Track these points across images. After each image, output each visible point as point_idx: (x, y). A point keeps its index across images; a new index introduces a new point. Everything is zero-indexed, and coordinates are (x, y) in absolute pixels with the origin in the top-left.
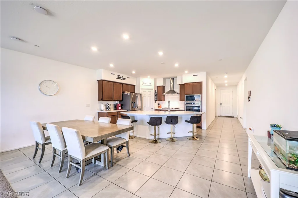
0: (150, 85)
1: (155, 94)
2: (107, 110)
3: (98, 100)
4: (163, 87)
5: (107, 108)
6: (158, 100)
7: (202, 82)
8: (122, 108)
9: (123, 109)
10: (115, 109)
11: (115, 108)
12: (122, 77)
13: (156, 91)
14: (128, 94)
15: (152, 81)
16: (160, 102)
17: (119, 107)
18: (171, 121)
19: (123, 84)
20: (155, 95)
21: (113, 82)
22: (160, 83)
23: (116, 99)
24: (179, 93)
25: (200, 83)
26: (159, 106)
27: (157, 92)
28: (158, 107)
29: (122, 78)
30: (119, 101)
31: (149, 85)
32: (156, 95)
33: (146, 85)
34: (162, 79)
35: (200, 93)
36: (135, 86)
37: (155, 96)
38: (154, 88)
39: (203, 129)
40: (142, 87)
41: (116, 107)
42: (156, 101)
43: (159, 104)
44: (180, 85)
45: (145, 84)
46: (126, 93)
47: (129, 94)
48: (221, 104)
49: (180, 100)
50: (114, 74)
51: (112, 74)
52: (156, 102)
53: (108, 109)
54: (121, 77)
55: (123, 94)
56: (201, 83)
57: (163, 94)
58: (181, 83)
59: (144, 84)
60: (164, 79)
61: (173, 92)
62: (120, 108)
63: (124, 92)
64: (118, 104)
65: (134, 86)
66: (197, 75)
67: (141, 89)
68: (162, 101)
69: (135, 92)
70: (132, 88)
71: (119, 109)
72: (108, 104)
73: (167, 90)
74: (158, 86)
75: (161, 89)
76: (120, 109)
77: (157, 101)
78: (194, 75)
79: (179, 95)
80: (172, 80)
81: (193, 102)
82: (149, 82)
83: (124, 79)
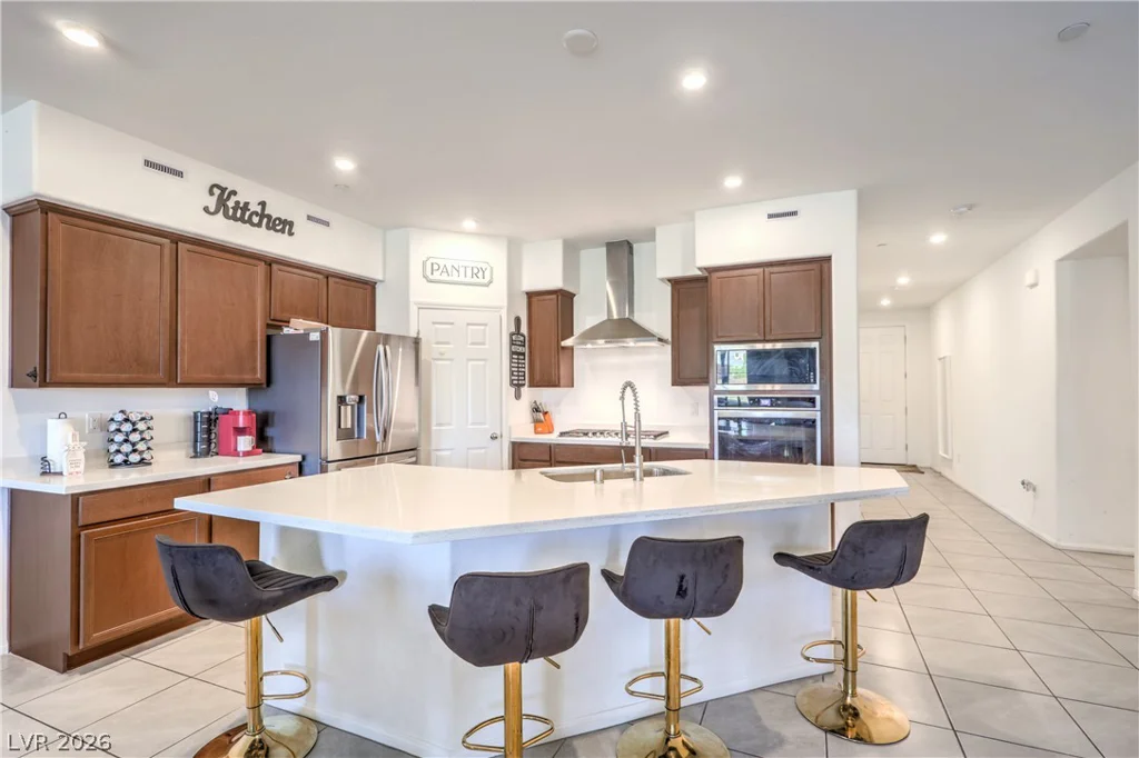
0: (481, 280)
1: (512, 343)
2: (113, 465)
3: (16, 385)
4: (564, 299)
5: (113, 448)
6: (532, 385)
7: (828, 259)
8: (263, 443)
9: (276, 446)
10: (207, 453)
11: (201, 447)
12: (263, 204)
13: (518, 320)
14: (306, 335)
15: (493, 256)
16: (545, 395)
17: (241, 431)
18: (681, 592)
19: (270, 262)
20: (514, 348)
21: (177, 239)
22: (546, 274)
23: (209, 376)
24: (668, 335)
25: (815, 266)
26: (536, 421)
27: (524, 329)
28: (531, 426)
29: (262, 216)
30: (243, 391)
31: (475, 280)
32: (520, 349)
33: (454, 278)
34: (558, 246)
35: (812, 330)
36: (378, 289)
37: (513, 353)
38: (505, 303)
40: (420, 291)
41: (209, 432)
42: (519, 386)
43: (536, 410)
44: (676, 283)
45: (444, 277)
46: (297, 326)
47: (315, 336)
49: (678, 380)
50: (179, 174)
51: (148, 163)
52: (518, 396)
53: (119, 459)
54: (254, 207)
55: (269, 339)
56: (822, 267)
57: (564, 343)
58: (678, 273)
59: (437, 276)
60: (572, 249)
61: (624, 328)
62: (245, 443)
63: (275, 324)
64: (228, 412)
65: (370, 285)
66: (794, 213)
67: (413, 309)
68: (556, 385)
69: (373, 328)
71: (235, 453)
72: (120, 417)
73: (584, 318)
74: (530, 295)
75: (550, 306)
76: (247, 454)
77: (525, 390)
78: (770, 216)
79: (669, 347)
80: (621, 252)
81: (764, 392)
82: (473, 265)
83: (284, 226)
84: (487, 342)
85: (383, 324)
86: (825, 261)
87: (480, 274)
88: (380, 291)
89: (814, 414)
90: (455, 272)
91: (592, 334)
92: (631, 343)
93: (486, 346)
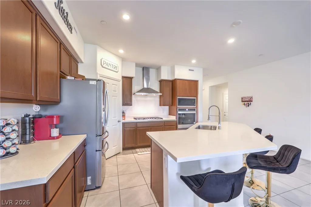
0: (116, 70)
12: (67, 14)
19: (61, 43)
25: (195, 82)
31: (114, 70)
34: (134, 65)
40: (100, 70)
45: (107, 67)
59: (105, 66)
66: (193, 70)
76: (58, 137)
78: (189, 70)
81: (187, 107)
82: (114, 64)
83: (71, 28)
84: (117, 91)
86: (197, 81)
87: (116, 68)
89: (195, 112)
90: (110, 66)
93: (117, 92)
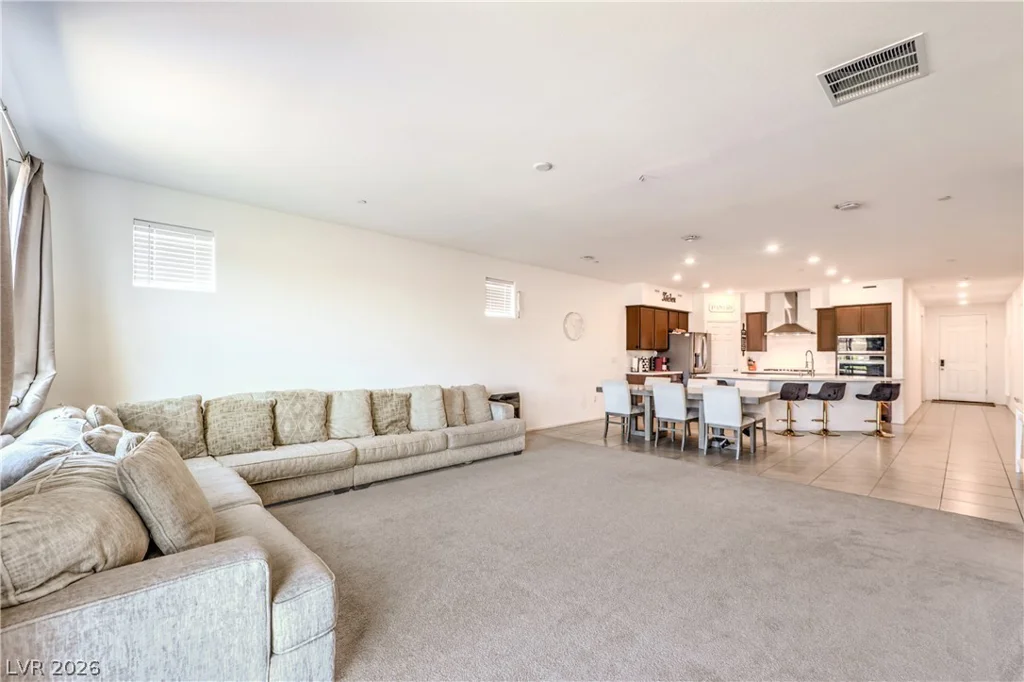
0: (731, 311)
1: (742, 334)
3: (628, 349)
4: (763, 316)
6: (749, 350)
7: (890, 304)
8: (668, 368)
10: (654, 370)
12: (671, 295)
13: (743, 325)
14: (682, 335)
15: (736, 301)
16: (753, 355)
17: (663, 363)
19: (670, 312)
20: (743, 336)
22: (758, 306)
23: (659, 347)
24: (815, 330)
25: (884, 306)
26: (749, 365)
27: (746, 328)
28: (746, 367)
29: (671, 298)
31: (728, 310)
33: (720, 310)
34: (763, 295)
35: (883, 329)
36: (690, 315)
37: (742, 338)
38: (738, 318)
39: (893, 421)
40: (708, 316)
41: (654, 364)
42: (744, 351)
43: (750, 360)
44: (820, 311)
45: (716, 310)
47: (687, 335)
48: (942, 362)
49: (821, 348)
50: (659, 291)
51: (655, 290)
52: (742, 355)
54: (669, 296)
55: (669, 335)
56: (887, 307)
57: (763, 334)
58: (821, 307)
59: (714, 310)
60: (769, 296)
61: (792, 328)
62: (664, 367)
63: (670, 331)
65: (686, 313)
66: (874, 287)
67: (705, 322)
68: (761, 350)
69: (688, 330)
70: (682, 317)
71: (662, 370)
72: (644, 358)
73: (773, 323)
74: (749, 314)
75: (757, 319)
76: (665, 371)
77: (746, 353)
78: (863, 287)
79: (816, 336)
80: (792, 296)
81: (861, 354)
82: (727, 305)
83: (673, 300)
84: (732, 334)
85: (692, 328)
87: (730, 308)
88: (690, 316)
89: (884, 362)
91: (778, 330)
92: (798, 334)
93: (732, 336)
